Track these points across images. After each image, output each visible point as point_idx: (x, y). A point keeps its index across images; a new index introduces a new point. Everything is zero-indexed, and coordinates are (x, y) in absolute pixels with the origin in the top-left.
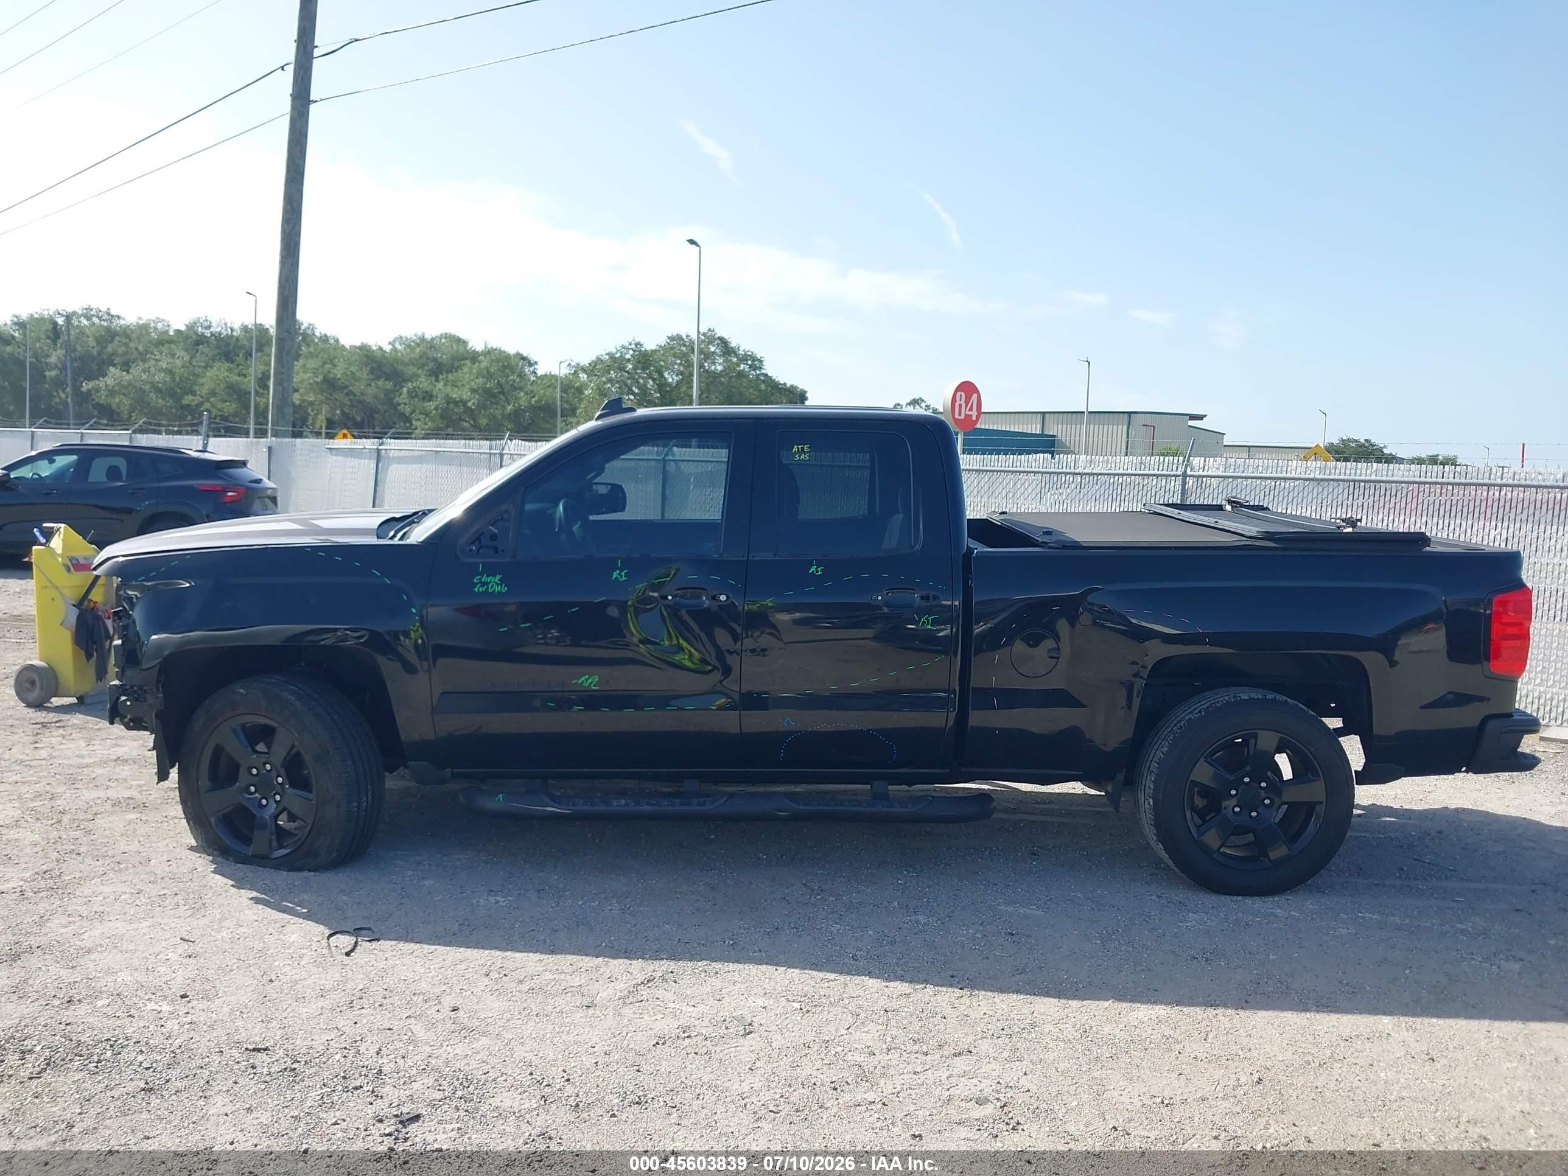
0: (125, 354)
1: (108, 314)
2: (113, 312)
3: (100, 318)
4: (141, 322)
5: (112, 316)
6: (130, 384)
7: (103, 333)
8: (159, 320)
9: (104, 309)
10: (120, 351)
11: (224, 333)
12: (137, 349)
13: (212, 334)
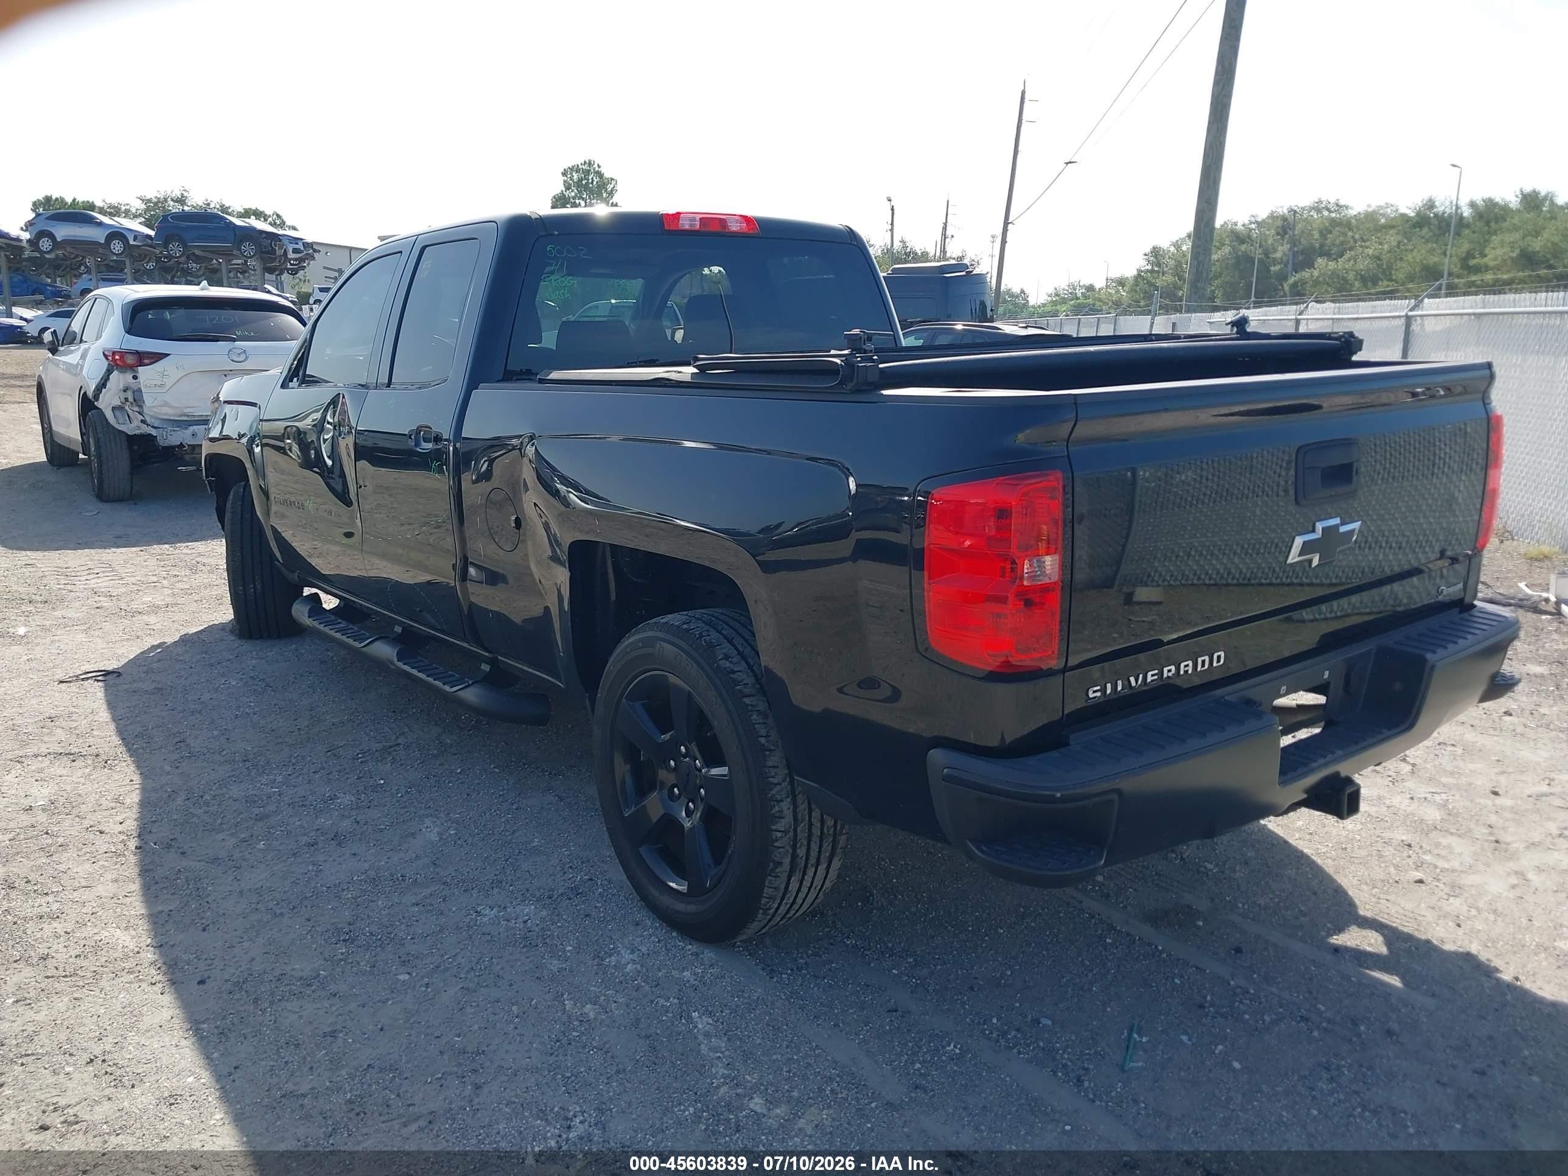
0: (1342, 243)
1: (1337, 205)
2: (1342, 203)
3: (1330, 211)
4: (1369, 210)
5: (1341, 207)
6: (1334, 272)
7: (1327, 225)
8: (1388, 205)
9: (1333, 201)
10: (1338, 242)
11: (1448, 211)
12: (1353, 237)
13: (1436, 215)
